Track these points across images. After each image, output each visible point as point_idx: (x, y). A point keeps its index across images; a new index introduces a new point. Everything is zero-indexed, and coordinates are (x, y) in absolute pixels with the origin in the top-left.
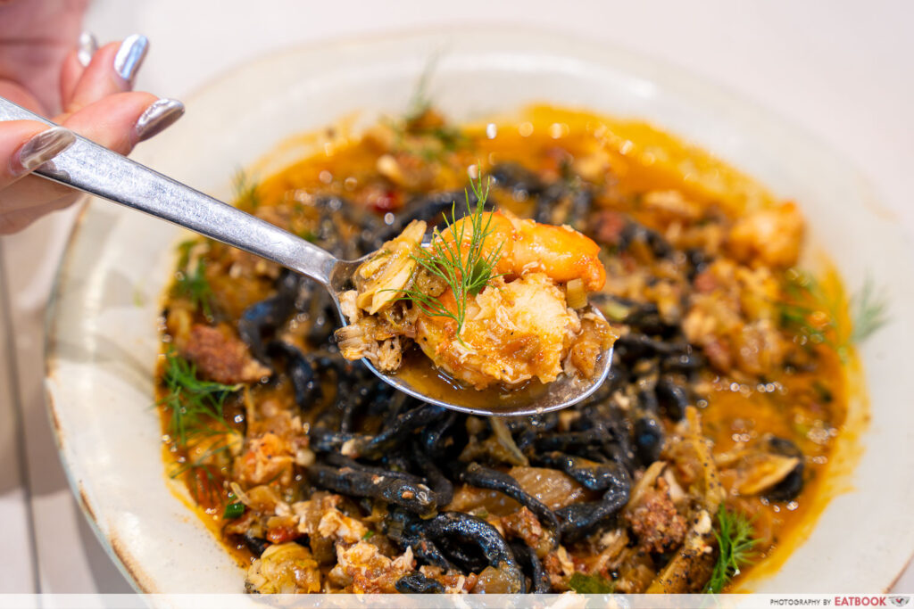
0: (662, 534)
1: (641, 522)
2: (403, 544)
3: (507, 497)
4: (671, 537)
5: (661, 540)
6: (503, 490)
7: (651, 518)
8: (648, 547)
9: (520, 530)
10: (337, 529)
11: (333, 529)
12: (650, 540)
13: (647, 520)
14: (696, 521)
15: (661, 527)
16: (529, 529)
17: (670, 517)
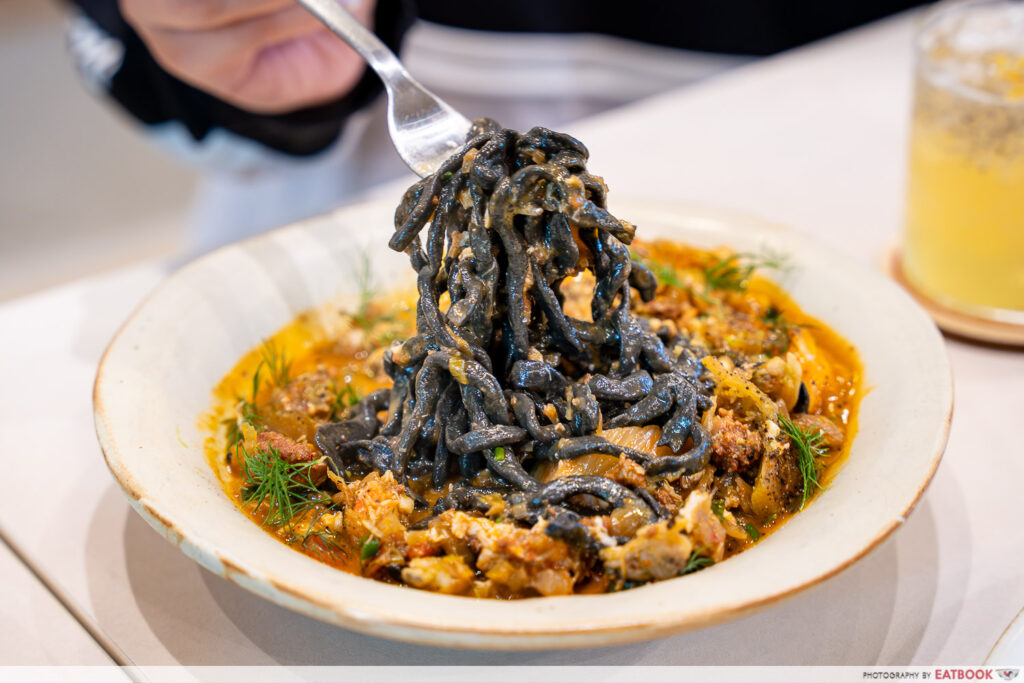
0: (743, 446)
1: (722, 445)
2: (533, 517)
3: (603, 456)
4: (752, 447)
5: (745, 451)
6: (596, 450)
7: (729, 436)
8: (735, 465)
9: (625, 475)
10: (468, 528)
11: (465, 528)
12: (734, 456)
13: (726, 440)
14: (766, 430)
15: (740, 440)
16: (634, 471)
17: (744, 433)
